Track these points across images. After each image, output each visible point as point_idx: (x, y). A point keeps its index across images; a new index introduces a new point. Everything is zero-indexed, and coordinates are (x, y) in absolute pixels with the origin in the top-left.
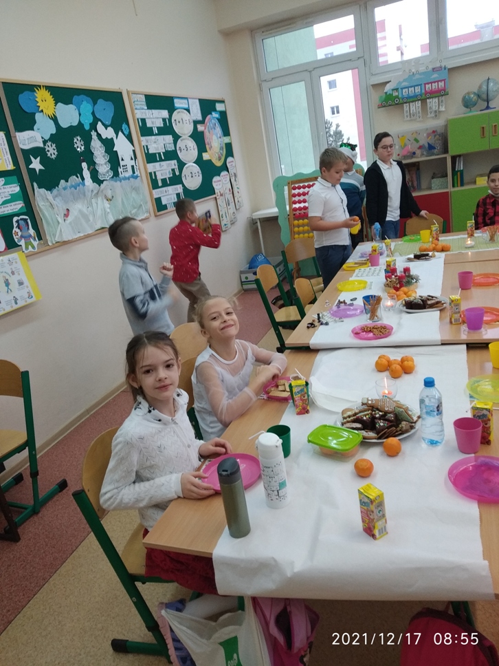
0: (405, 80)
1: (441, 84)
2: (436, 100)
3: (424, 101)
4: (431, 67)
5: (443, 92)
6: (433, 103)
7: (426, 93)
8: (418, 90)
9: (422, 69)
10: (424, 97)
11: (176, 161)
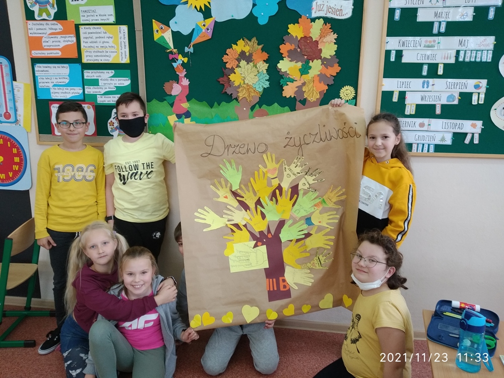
11: (484, 83)
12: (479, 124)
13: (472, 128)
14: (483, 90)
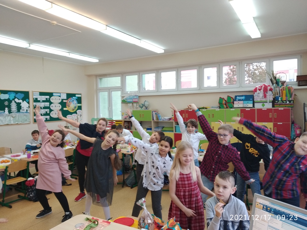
0: (128, 97)
1: (137, 100)
2: (136, 104)
3: (133, 103)
4: (135, 94)
5: (137, 102)
6: (135, 104)
7: (133, 101)
8: (131, 100)
9: (133, 95)
10: (133, 102)
11: (49, 110)
12: (49, 116)
13: (48, 117)
14: (49, 111)
